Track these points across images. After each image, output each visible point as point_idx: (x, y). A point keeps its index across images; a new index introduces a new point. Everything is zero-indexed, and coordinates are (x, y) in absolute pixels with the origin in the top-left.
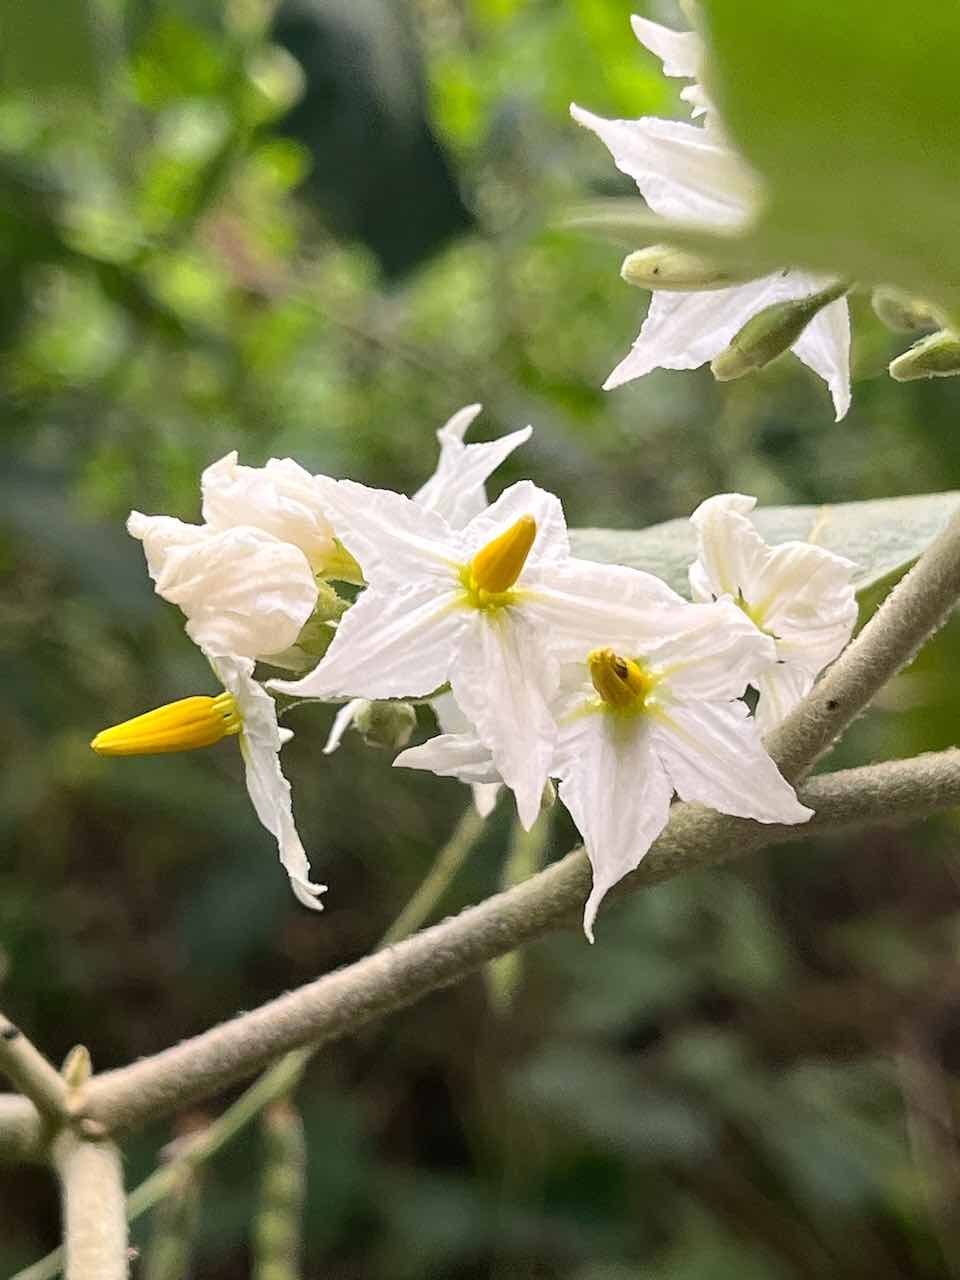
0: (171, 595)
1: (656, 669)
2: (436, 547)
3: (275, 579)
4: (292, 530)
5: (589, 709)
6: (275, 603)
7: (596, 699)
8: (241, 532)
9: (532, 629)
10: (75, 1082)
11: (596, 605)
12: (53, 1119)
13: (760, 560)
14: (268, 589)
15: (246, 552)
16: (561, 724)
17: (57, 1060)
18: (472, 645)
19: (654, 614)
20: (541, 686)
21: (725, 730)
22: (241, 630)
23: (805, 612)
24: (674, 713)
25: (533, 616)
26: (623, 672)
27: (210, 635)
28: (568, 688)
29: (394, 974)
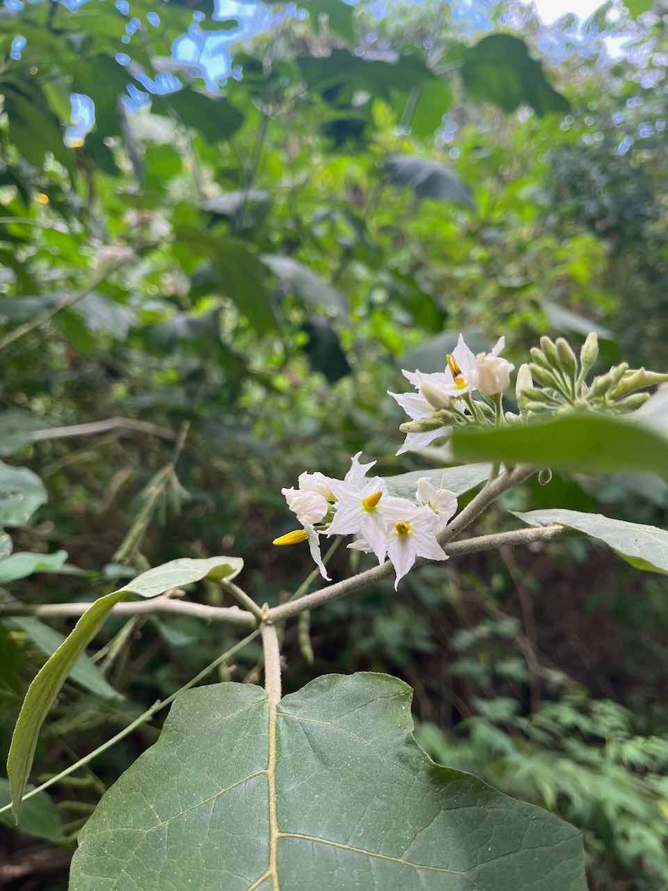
0: (293, 510)
1: (411, 524)
2: (356, 495)
3: (318, 505)
4: (321, 491)
5: (394, 534)
6: (318, 511)
7: (397, 532)
8: (309, 493)
9: (381, 516)
10: (265, 611)
11: (396, 508)
12: (259, 620)
13: (434, 494)
14: (316, 508)
15: (310, 498)
16: (388, 538)
17: (261, 606)
18: (366, 520)
19: (409, 510)
20: (383, 530)
21: (428, 538)
22: (310, 518)
23: (445, 506)
24: (415, 535)
25: (381, 513)
26: (404, 527)
27: (302, 519)
28: (390, 529)
29: (343, 588)
